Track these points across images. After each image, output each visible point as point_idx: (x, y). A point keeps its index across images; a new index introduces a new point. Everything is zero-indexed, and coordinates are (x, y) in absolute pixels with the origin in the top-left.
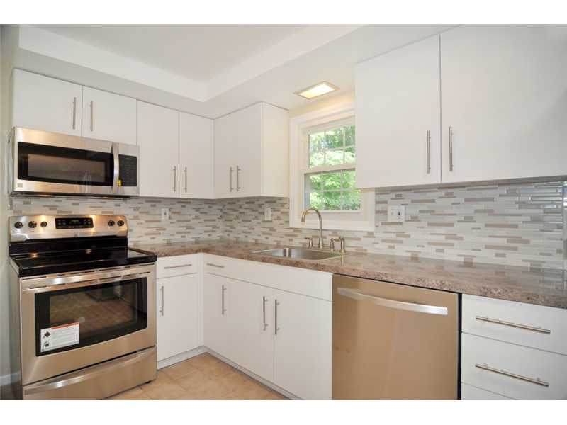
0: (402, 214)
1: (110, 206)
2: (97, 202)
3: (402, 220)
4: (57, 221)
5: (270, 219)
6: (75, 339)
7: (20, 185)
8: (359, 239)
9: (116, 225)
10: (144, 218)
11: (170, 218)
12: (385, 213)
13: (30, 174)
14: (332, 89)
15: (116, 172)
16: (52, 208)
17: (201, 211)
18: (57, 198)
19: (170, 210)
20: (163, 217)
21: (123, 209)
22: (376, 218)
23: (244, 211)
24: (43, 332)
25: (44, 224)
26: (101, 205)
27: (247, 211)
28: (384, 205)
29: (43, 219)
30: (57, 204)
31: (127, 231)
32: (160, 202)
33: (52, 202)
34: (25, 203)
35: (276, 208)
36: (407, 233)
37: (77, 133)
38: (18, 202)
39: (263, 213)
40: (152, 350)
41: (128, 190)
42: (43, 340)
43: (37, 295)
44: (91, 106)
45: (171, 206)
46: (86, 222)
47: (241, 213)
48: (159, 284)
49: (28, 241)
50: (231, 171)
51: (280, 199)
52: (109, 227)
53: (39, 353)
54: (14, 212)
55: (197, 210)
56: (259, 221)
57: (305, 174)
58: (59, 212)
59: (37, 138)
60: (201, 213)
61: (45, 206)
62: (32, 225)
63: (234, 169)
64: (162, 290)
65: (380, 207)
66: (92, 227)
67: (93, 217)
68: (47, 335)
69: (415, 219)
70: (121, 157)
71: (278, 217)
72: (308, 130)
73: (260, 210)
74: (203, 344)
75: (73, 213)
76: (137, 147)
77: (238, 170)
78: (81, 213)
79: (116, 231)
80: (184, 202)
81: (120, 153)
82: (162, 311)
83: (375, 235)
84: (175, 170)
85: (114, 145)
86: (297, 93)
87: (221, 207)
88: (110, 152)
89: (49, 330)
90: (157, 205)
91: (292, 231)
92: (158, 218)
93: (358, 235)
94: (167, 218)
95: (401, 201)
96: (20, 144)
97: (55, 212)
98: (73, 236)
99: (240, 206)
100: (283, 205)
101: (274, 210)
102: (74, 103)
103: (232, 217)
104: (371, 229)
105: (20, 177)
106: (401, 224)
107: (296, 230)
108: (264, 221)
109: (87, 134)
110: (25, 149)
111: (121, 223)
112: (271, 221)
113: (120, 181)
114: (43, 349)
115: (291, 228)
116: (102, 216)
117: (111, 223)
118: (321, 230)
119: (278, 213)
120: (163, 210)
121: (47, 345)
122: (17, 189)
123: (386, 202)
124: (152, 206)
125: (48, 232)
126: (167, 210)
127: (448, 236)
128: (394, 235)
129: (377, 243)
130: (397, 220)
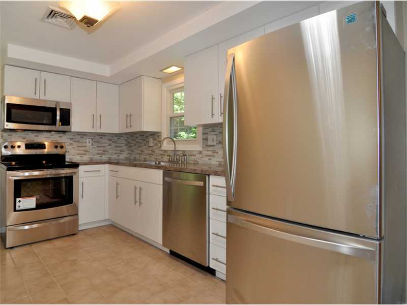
0: (215, 140)
1: (56, 138)
2: (48, 135)
3: (215, 144)
4: (26, 145)
5: (152, 145)
6: (34, 206)
7: (7, 125)
8: (195, 155)
9: (59, 148)
10: (76, 144)
11: (92, 145)
12: (207, 139)
13: (12, 119)
14: (180, 69)
15: (58, 118)
16: (24, 138)
17: (113, 141)
18: (26, 133)
19: (92, 140)
20: (88, 144)
21: (64, 139)
22: (203, 143)
23: (139, 140)
24: (18, 200)
25: (19, 147)
26: (51, 136)
27: (141, 141)
28: (207, 135)
29: (18, 144)
30: (26, 136)
31: (66, 152)
32: (86, 135)
33: (24, 134)
34: (9, 135)
35: (155, 138)
36: (217, 151)
37: (37, 97)
38: (5, 135)
39: (148, 142)
40: (76, 217)
41: (65, 128)
42: (18, 204)
43: (15, 181)
44: (45, 82)
45: (92, 138)
46: (42, 146)
47: (137, 142)
48: (81, 180)
49: (10, 155)
50: (127, 116)
51: (157, 133)
52: (55, 149)
53: (15, 210)
54: (4, 140)
55: (110, 140)
56: (146, 147)
57: (171, 118)
58: (27, 140)
59: (15, 100)
60: (113, 142)
61: (20, 137)
62: (13, 147)
63: (129, 115)
64: (82, 184)
65: (205, 137)
66: (45, 148)
67: (46, 143)
68: (20, 201)
70: (61, 110)
71: (156, 144)
72: (173, 91)
73: (147, 140)
74: (107, 218)
75: (35, 141)
76: (70, 104)
77: (131, 115)
78: (39, 141)
79: (59, 151)
80: (102, 135)
81: (61, 107)
82: (82, 196)
83: (203, 152)
84: (93, 116)
85: (57, 103)
86: (161, 71)
87: (126, 139)
88: (55, 107)
89: (20, 199)
90: (85, 137)
91: (163, 152)
92: (85, 145)
93: (194, 153)
94: (91, 145)
95: (214, 133)
96: (8, 104)
97: (25, 140)
98: (35, 153)
99: (137, 138)
100: (158, 136)
101: (154, 140)
102: (36, 80)
103: (132, 145)
104: (200, 149)
105: (7, 121)
106: (214, 146)
107: (165, 151)
108: (149, 147)
109: (43, 97)
110: (10, 106)
111: (62, 147)
112: (152, 147)
113: (60, 123)
114: (17, 208)
115: (163, 150)
116: (52, 143)
117: (56, 147)
118: (176, 151)
119: (156, 141)
120: (88, 140)
121: (19, 207)
122: (6, 127)
123: (207, 134)
124: (81, 137)
125: (21, 151)
126: (91, 140)
128: (211, 152)
129: (203, 157)
130: (212, 144)
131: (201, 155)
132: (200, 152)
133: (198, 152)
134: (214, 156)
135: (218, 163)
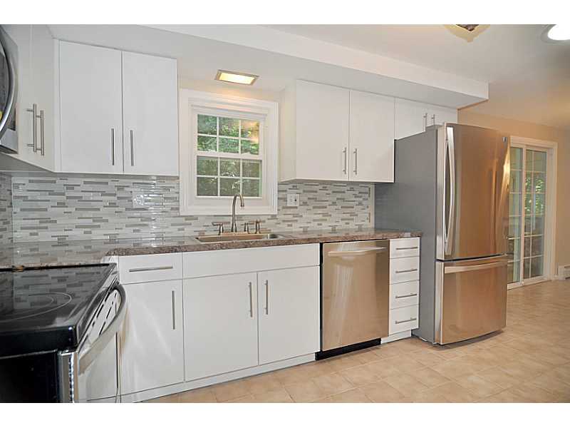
0: (298, 200)
3: (297, 205)
8: (264, 222)
12: (285, 200)
22: (278, 204)
28: (284, 193)
36: (300, 214)
57: (198, 157)
65: (281, 195)
69: (305, 204)
83: (278, 217)
93: (263, 218)
95: (297, 191)
104: (274, 212)
106: (296, 207)
107: (191, 217)
118: (234, 215)
123: (286, 191)
127: (324, 215)
128: (291, 216)
129: (279, 224)
130: (294, 205)
131: (275, 221)
132: (274, 217)
133: (270, 217)
134: (297, 221)
135: (302, 229)
